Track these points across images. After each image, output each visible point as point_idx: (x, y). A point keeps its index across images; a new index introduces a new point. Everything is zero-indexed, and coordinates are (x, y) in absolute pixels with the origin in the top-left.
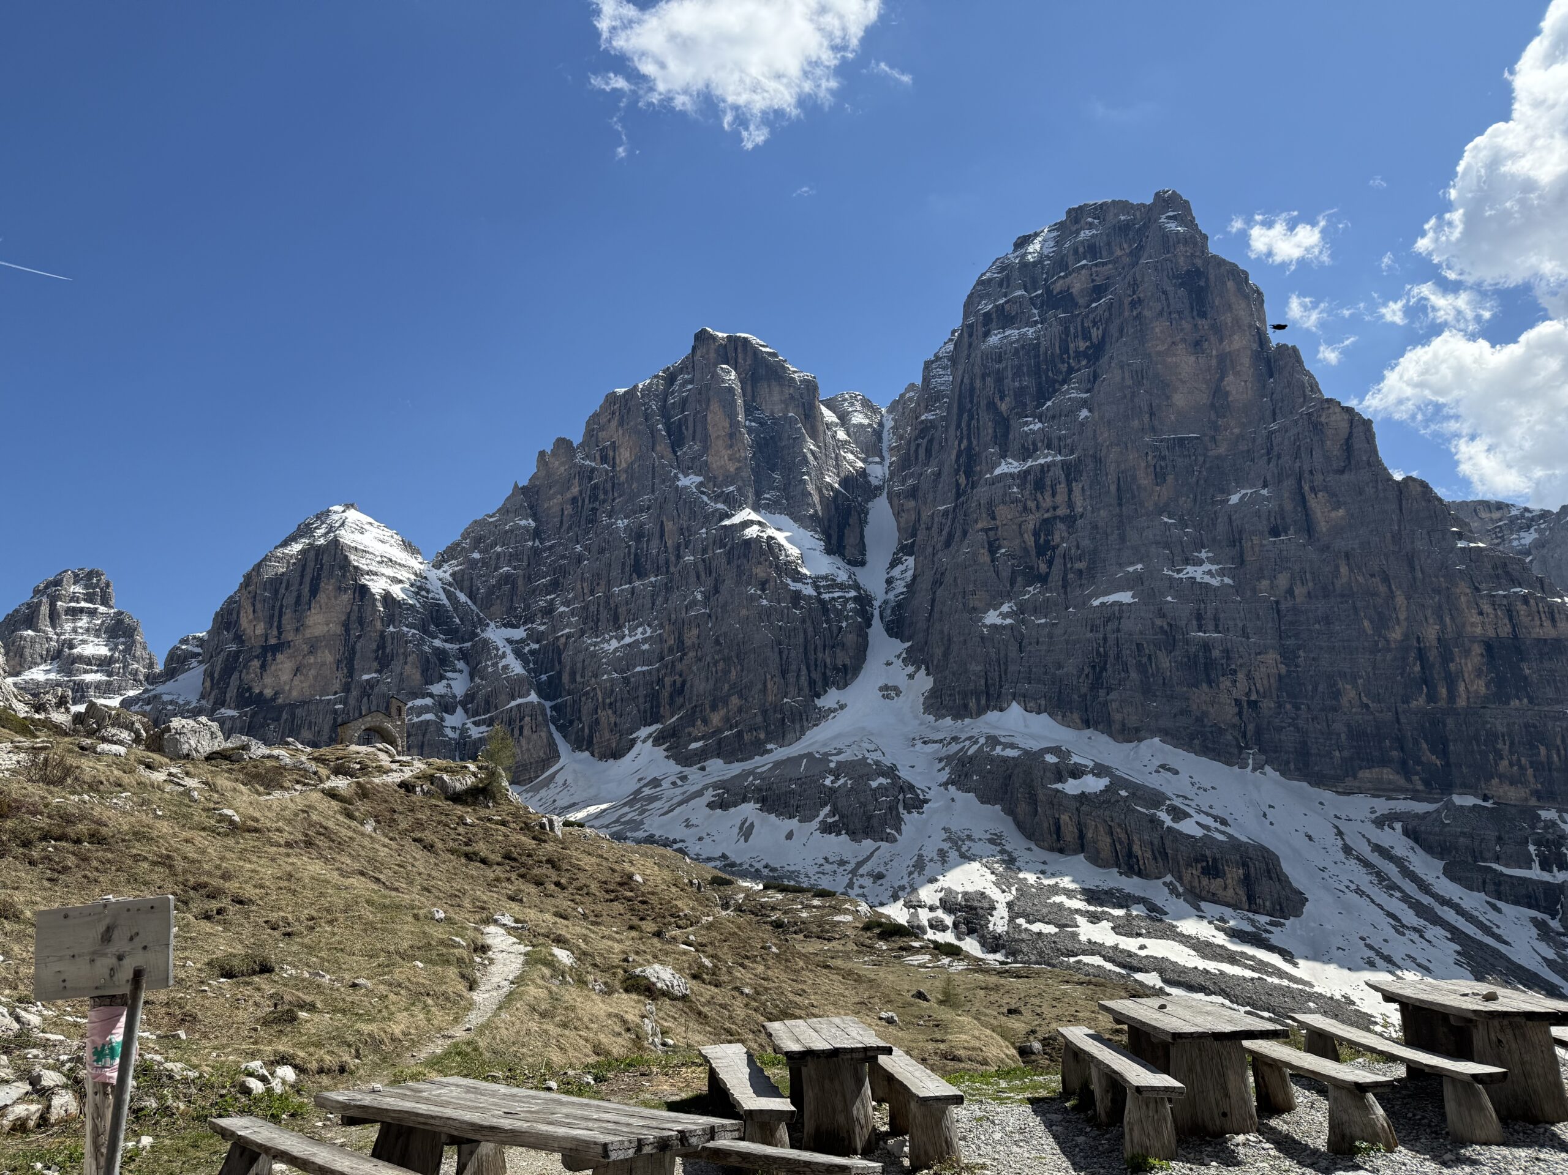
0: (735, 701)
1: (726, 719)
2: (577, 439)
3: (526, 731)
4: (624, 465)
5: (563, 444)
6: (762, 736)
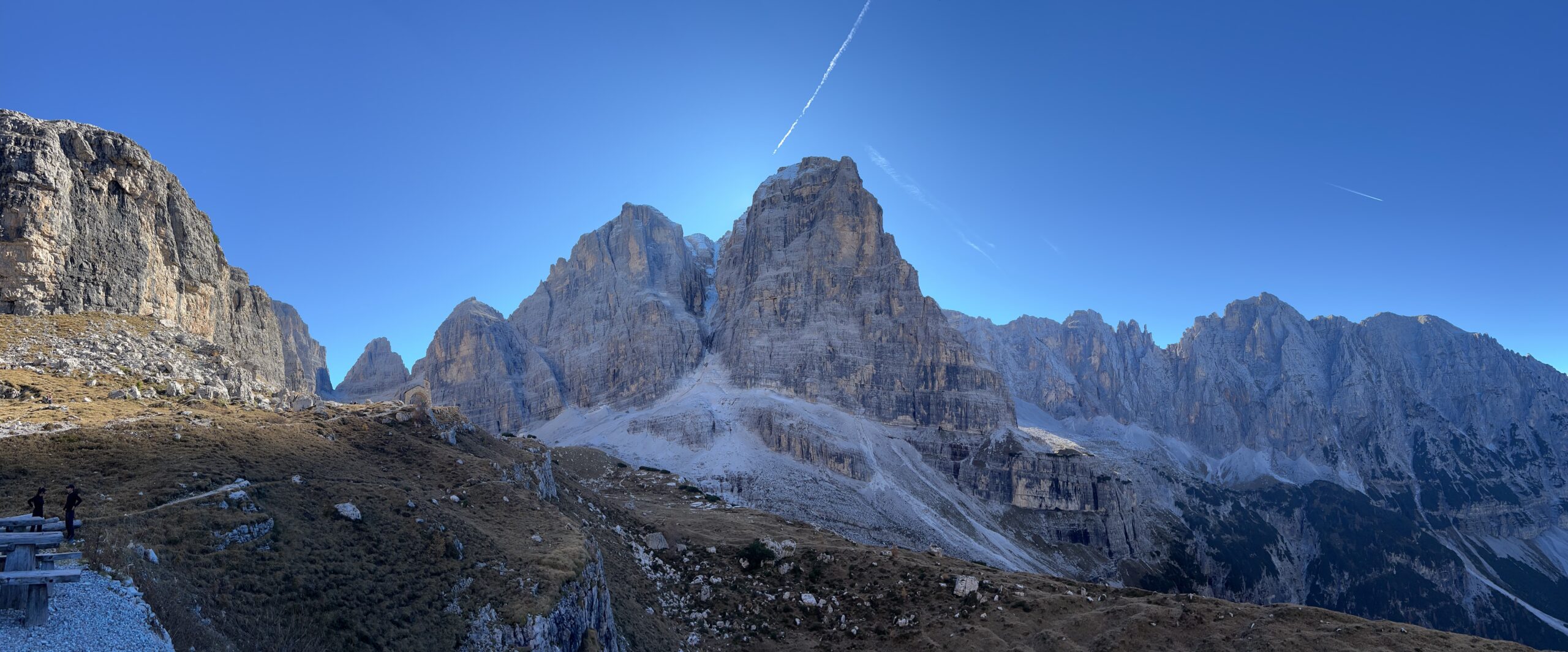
0: (641, 379)
1: (638, 388)
2: (568, 258)
3: (551, 394)
4: (590, 269)
5: (561, 261)
6: (654, 396)
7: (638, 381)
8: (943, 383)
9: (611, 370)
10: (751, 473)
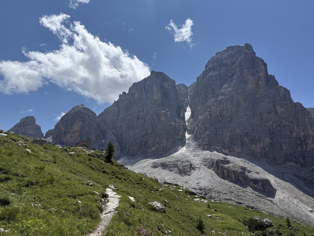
1: (156, 149)
2: (127, 92)
3: (116, 150)
4: (136, 97)
5: (124, 93)
7: (156, 146)
8: (312, 146)
9: (144, 141)
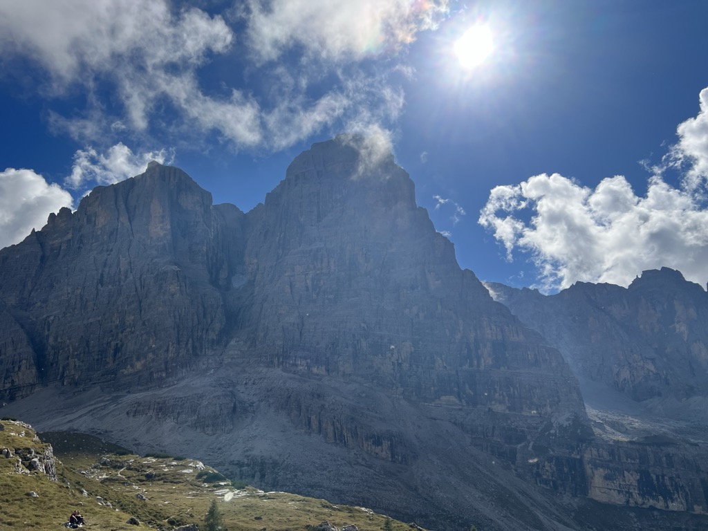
1: (145, 365)
3: (23, 368)
5: (64, 211)
7: (145, 357)
8: (490, 361)
10: (277, 458)
